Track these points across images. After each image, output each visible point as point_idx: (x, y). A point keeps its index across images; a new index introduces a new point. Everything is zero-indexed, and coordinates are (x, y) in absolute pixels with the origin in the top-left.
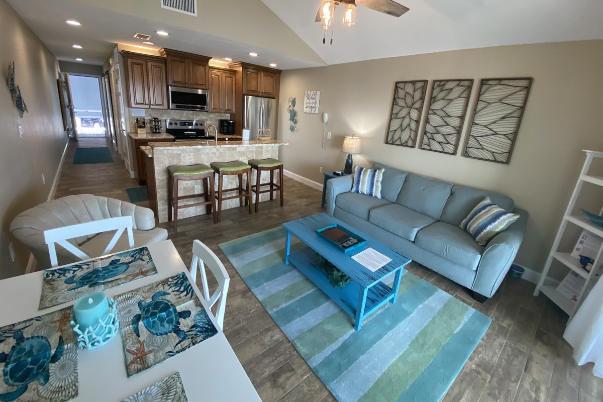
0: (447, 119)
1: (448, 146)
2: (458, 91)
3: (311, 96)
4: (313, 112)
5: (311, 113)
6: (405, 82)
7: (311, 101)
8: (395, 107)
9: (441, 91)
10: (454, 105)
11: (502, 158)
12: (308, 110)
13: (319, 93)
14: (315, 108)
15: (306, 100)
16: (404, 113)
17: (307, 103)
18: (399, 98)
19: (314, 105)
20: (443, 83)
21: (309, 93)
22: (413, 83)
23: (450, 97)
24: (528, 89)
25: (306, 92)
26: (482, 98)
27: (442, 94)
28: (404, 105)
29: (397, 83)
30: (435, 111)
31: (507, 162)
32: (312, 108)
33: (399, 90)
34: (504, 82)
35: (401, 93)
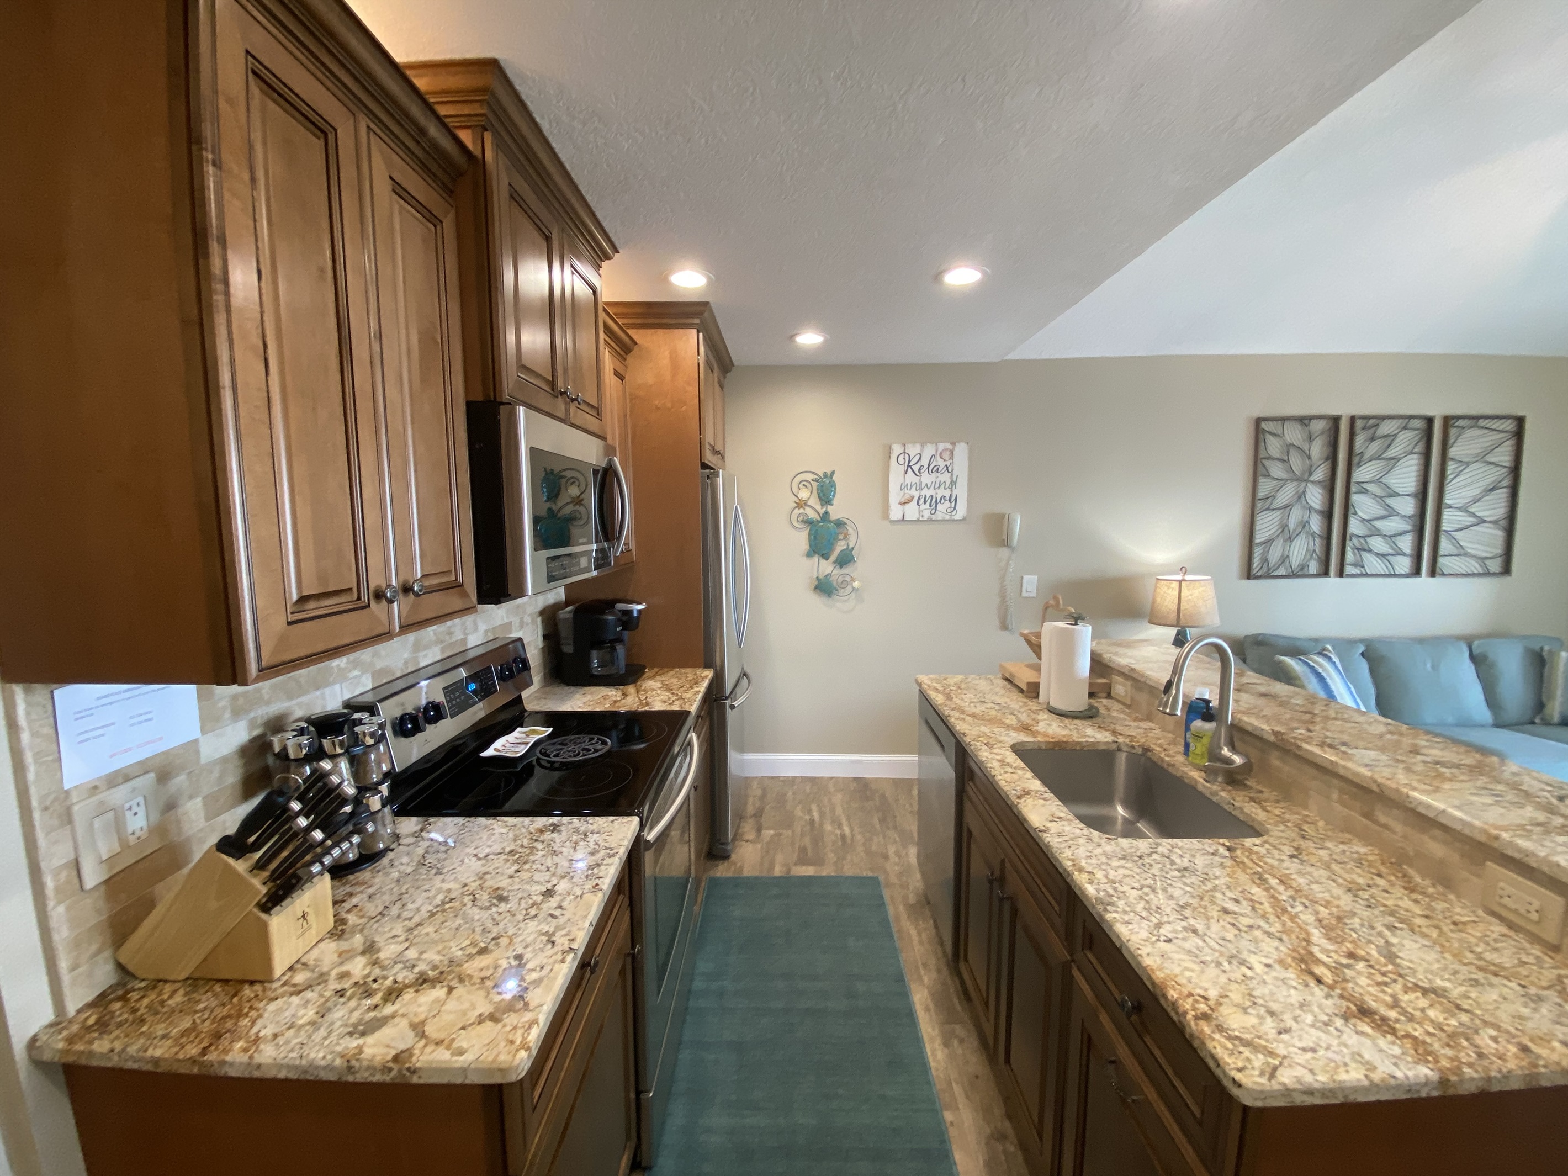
0: (1391, 501)
1: (1400, 558)
2: (1406, 439)
3: (925, 462)
4: (939, 516)
5: (930, 520)
6: (1283, 419)
7: (926, 478)
8: (1262, 481)
9: (1372, 439)
10: (1404, 470)
11: (1495, 566)
12: (912, 511)
13: (961, 450)
14: (953, 500)
15: (896, 475)
16: (1286, 494)
17: (903, 487)
18: (1269, 458)
19: (942, 492)
20: (1372, 422)
21: (913, 450)
22: (1304, 420)
23: (1391, 453)
24: (1519, 435)
25: (897, 449)
26: (1452, 452)
27: (1374, 448)
28: (1284, 476)
29: (1258, 421)
30: (1364, 486)
31: (1506, 570)
32: (934, 503)
33: (1269, 438)
34: (1482, 423)
35: (1273, 447)
